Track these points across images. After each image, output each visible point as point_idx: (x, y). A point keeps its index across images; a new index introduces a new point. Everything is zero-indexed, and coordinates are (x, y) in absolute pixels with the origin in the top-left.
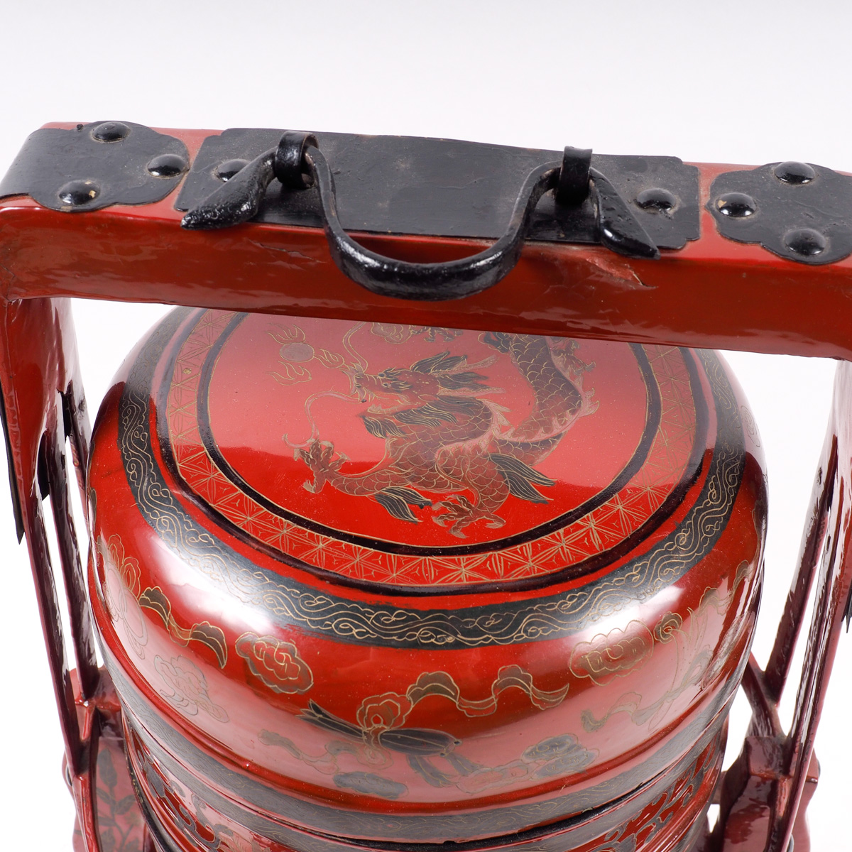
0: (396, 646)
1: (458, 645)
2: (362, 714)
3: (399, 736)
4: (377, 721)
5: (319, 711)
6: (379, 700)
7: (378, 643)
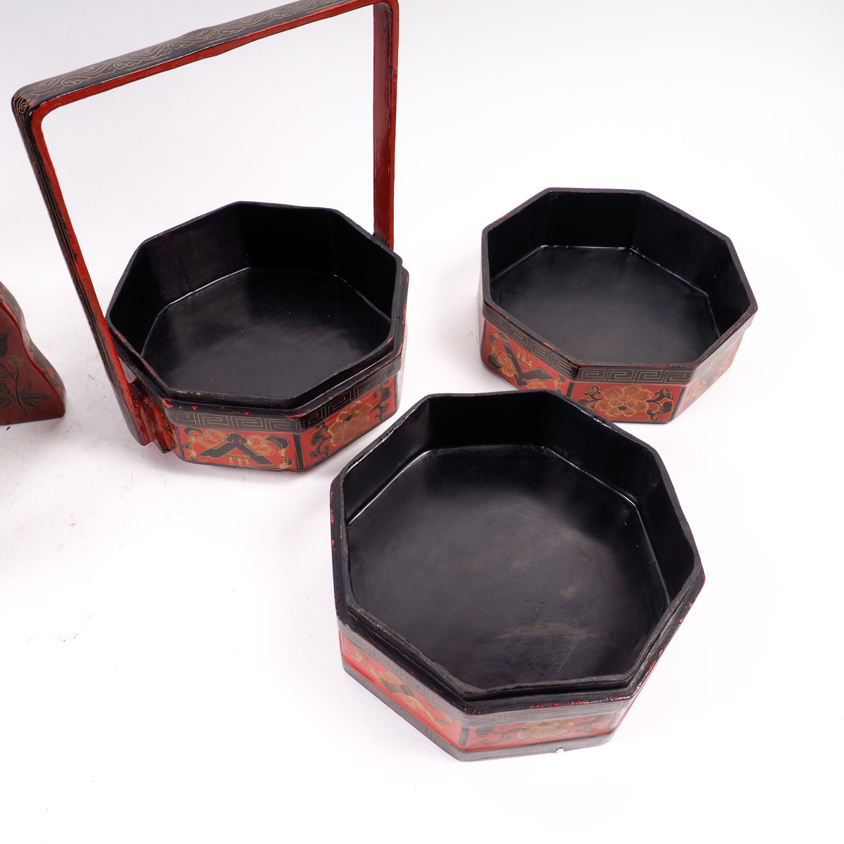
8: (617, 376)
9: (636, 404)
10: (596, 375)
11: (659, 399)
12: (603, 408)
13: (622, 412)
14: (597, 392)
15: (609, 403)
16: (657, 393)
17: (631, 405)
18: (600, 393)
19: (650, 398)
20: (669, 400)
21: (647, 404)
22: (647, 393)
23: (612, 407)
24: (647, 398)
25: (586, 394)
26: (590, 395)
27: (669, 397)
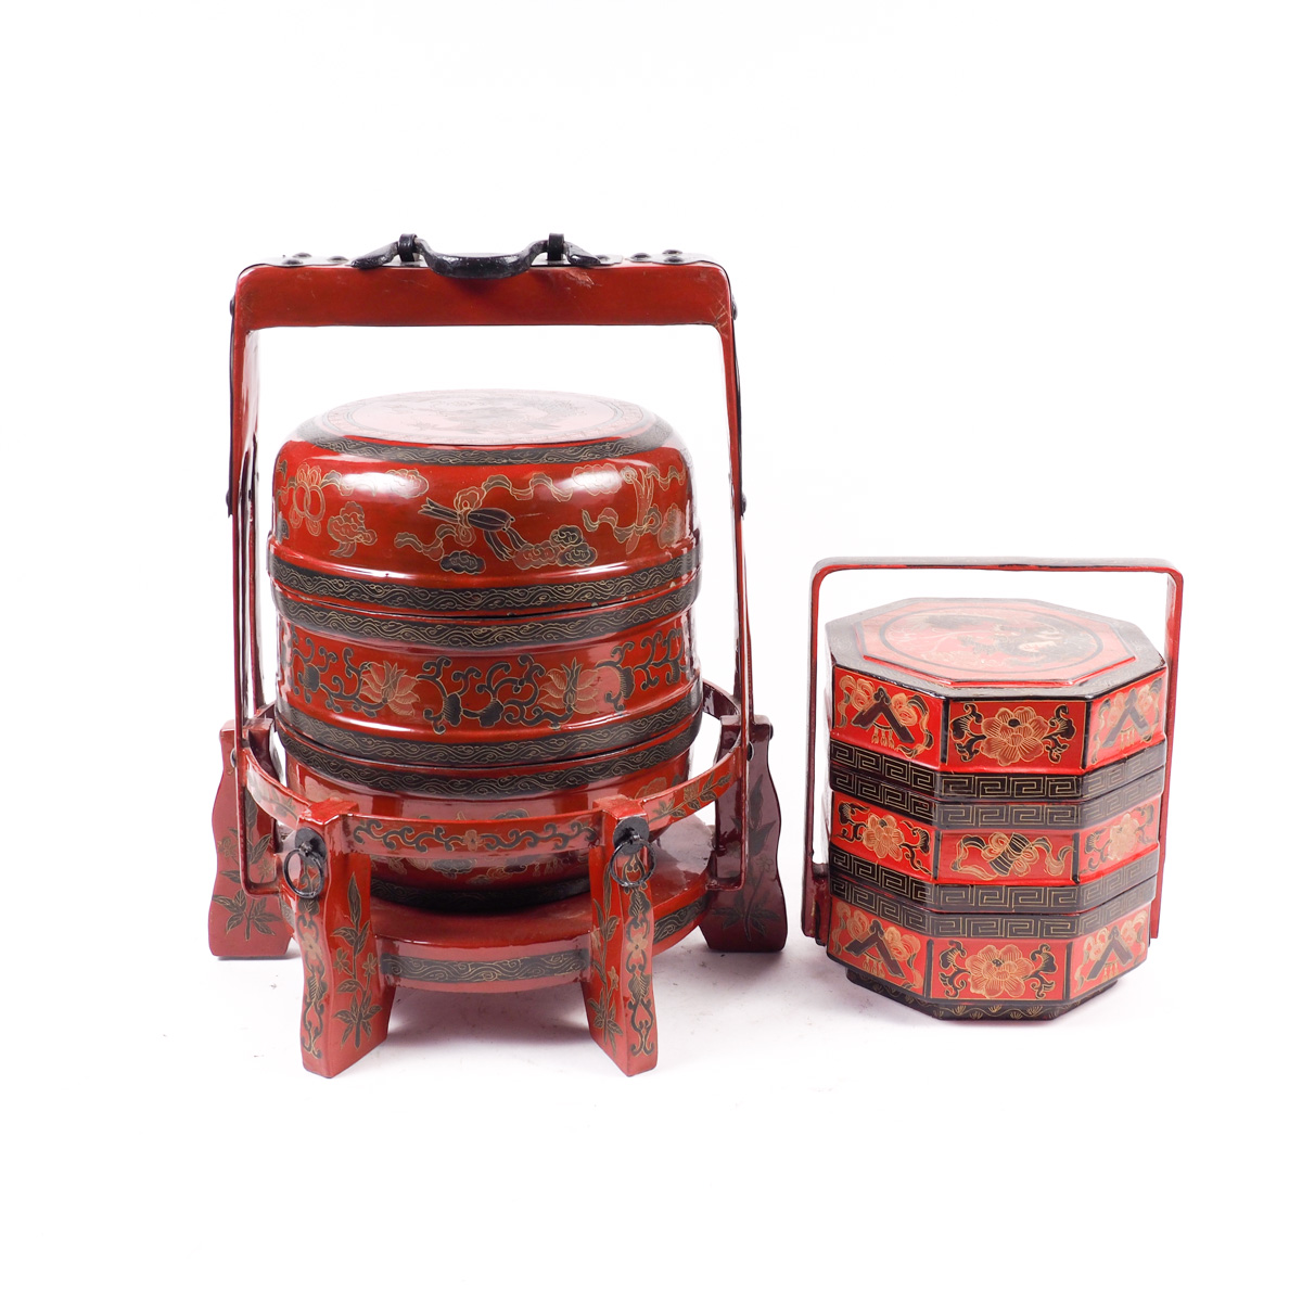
0: (474, 465)
1: (509, 463)
2: (457, 501)
3: (479, 514)
4: (466, 505)
5: (432, 504)
6: (466, 492)
7: (464, 464)
8: (1033, 785)
9: (998, 732)
10: (1060, 786)
11: (972, 742)
12: (1039, 722)
13: (1013, 715)
14: (1051, 752)
15: (1033, 731)
16: (976, 751)
17: (1004, 729)
18: (1048, 748)
19: (983, 743)
20: (958, 741)
21: (984, 732)
22: (989, 750)
23: (1027, 725)
24: (987, 742)
26: (1059, 746)
27: (959, 745)
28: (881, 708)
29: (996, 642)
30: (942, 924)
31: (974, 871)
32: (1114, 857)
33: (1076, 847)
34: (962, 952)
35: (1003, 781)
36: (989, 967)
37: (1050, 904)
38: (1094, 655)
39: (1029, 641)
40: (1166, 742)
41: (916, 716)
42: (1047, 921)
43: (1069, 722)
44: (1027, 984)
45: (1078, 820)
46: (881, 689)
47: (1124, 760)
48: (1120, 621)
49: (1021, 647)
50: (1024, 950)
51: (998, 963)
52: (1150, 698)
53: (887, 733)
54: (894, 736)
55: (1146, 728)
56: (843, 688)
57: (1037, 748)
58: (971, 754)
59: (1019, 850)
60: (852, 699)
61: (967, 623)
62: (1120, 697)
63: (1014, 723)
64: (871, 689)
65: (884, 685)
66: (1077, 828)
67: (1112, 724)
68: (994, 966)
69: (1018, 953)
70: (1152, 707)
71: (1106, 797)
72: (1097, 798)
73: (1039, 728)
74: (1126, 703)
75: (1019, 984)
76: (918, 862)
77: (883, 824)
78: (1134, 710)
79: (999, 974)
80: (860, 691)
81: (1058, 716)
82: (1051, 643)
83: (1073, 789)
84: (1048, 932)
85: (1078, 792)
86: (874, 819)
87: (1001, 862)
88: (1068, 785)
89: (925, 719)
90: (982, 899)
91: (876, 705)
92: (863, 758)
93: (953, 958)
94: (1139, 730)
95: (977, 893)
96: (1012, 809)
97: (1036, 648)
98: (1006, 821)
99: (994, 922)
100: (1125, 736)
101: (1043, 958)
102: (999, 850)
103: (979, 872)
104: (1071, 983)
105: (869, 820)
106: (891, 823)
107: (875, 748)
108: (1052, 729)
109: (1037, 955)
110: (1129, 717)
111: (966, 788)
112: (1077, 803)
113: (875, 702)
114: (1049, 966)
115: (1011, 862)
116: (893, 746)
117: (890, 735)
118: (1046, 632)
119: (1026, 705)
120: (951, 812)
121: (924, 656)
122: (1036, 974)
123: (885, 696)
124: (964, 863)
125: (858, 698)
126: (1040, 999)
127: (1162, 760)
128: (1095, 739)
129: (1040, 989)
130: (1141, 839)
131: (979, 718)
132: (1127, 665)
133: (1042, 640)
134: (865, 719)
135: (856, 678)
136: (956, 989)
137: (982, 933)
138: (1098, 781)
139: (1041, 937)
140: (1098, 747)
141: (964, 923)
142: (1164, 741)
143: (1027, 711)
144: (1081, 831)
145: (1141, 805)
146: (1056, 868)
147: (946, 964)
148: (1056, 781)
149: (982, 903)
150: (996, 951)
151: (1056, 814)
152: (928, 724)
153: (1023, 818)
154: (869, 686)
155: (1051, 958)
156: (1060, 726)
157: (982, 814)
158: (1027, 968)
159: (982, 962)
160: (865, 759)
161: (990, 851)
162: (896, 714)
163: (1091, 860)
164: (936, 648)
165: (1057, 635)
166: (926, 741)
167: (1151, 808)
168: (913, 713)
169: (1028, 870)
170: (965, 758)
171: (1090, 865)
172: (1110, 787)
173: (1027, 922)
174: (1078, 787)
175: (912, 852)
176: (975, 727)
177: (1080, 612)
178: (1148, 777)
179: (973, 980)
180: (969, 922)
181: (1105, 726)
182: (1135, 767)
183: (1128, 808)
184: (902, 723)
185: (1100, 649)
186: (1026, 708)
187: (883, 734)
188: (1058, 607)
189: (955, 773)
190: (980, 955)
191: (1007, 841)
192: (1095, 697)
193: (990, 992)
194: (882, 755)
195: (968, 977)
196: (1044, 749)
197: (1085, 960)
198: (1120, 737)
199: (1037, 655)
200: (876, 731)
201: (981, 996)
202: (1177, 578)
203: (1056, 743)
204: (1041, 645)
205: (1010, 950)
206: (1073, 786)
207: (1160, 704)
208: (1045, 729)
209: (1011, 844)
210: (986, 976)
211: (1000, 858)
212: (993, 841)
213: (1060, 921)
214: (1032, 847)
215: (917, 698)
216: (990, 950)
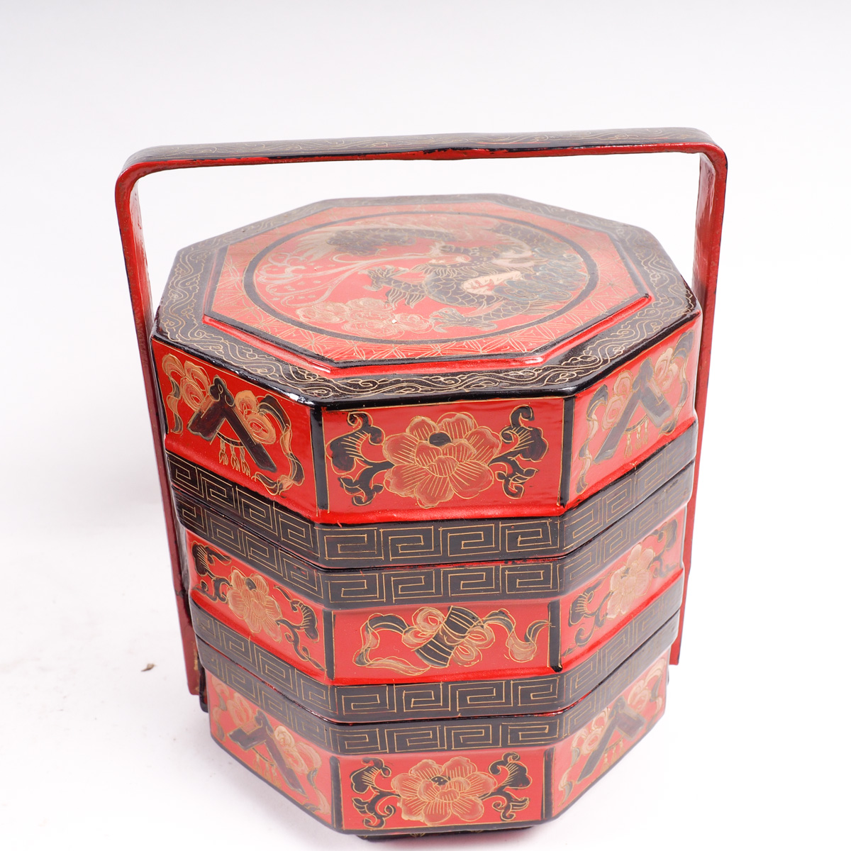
8: (479, 537)
9: (413, 455)
10: (523, 535)
11: (366, 476)
12: (482, 435)
13: (438, 428)
14: (507, 482)
15: (474, 451)
16: (378, 489)
17: (422, 450)
18: (500, 476)
19: (388, 474)
20: (344, 474)
21: (388, 456)
22: (400, 485)
23: (464, 441)
24: (395, 473)
25: (529, 473)
26: (520, 472)
27: (347, 481)
28: (222, 411)
29: (429, 277)
30: (347, 739)
31: (394, 666)
32: (616, 611)
33: (555, 620)
34: (384, 770)
35: (427, 534)
36: (428, 787)
37: (516, 703)
38: (584, 294)
39: (483, 273)
40: (697, 426)
41: (273, 431)
42: (511, 725)
43: (536, 433)
44: (487, 804)
45: (557, 583)
46: (217, 380)
47: (632, 471)
48: (625, 226)
49: (467, 286)
50: (481, 764)
51: (441, 781)
52: (674, 367)
53: (237, 451)
54: (247, 457)
55: (667, 413)
56: (168, 373)
57: (481, 478)
58: (370, 494)
59: (463, 631)
60: (183, 391)
61: (393, 243)
62: (624, 378)
63: (439, 439)
64: (205, 379)
65: (221, 375)
66: (556, 594)
67: (608, 422)
68: (435, 785)
69: (470, 766)
70: (677, 377)
71: (602, 538)
72: (586, 544)
73: (484, 444)
74: (634, 386)
75: (475, 805)
76: (305, 650)
77: (252, 585)
78: (649, 391)
79: (443, 794)
80: (190, 380)
81: (516, 424)
82: (516, 276)
83: (546, 538)
84: (515, 740)
85: (554, 543)
86: (238, 577)
87: (435, 649)
88: (537, 533)
89: (287, 436)
90: (408, 703)
91: (215, 404)
92: (211, 486)
93: (371, 778)
94: (657, 420)
95: (399, 696)
96: (446, 573)
97: (491, 286)
98: (438, 591)
99: (428, 730)
100: (634, 435)
101: (509, 771)
102: (429, 631)
103: (401, 666)
104: (554, 797)
105: (233, 576)
106: (262, 587)
107: (222, 472)
108: (505, 446)
109: (500, 767)
110: (640, 404)
111: (365, 548)
112: (554, 559)
113: (213, 400)
114: (520, 779)
115: (451, 648)
116: (248, 473)
117: (243, 454)
118: (511, 254)
119: (461, 409)
120: (345, 585)
121: (300, 314)
122: (500, 791)
123: (225, 393)
124: (375, 654)
125: (190, 391)
126: (508, 821)
127: (691, 454)
128: (582, 454)
129: (507, 808)
130: (656, 572)
131: (376, 436)
132: (637, 315)
133: (501, 271)
134: (206, 423)
135: (183, 360)
136: (380, 817)
137: (411, 747)
138: (590, 517)
139: (505, 745)
140: (588, 464)
141: (382, 736)
142: (692, 425)
143: (462, 420)
144: (561, 598)
145: (657, 527)
146: (522, 652)
147: (361, 786)
148: (517, 527)
149: (408, 707)
150: (436, 766)
151: (520, 577)
152: (293, 443)
153: (464, 585)
154: (201, 373)
155: (522, 770)
156: (519, 440)
157: (397, 583)
158: (485, 785)
159: (416, 780)
160: (213, 487)
161: (416, 634)
162: (245, 422)
163: (580, 632)
164: (327, 294)
165: (526, 259)
166: (293, 471)
167: (674, 524)
168: (269, 425)
169: (478, 657)
170: (359, 500)
171: (578, 640)
172: (609, 521)
173: (481, 728)
174: (554, 533)
175: (295, 634)
176: (370, 450)
177: (568, 213)
178: (670, 484)
179: (404, 804)
180: (390, 735)
181: (600, 430)
182: (648, 478)
183: (638, 539)
184: (256, 439)
185: (592, 285)
186: (459, 415)
187: (233, 452)
188: (537, 207)
189: (344, 525)
190: (413, 772)
191: (441, 618)
192: (581, 388)
193: (431, 817)
194: (235, 484)
195: (396, 801)
196: (493, 478)
197: (575, 759)
198: (625, 439)
199: (490, 299)
200: (223, 446)
201: (418, 823)
202: (717, 161)
203: (515, 468)
204: (497, 279)
205: (457, 764)
206: (545, 533)
207: (689, 373)
208: (493, 446)
209: (449, 623)
210: (424, 798)
211: (431, 643)
212: (419, 619)
213: (535, 724)
214: (485, 628)
215: (270, 399)
216: (427, 766)
